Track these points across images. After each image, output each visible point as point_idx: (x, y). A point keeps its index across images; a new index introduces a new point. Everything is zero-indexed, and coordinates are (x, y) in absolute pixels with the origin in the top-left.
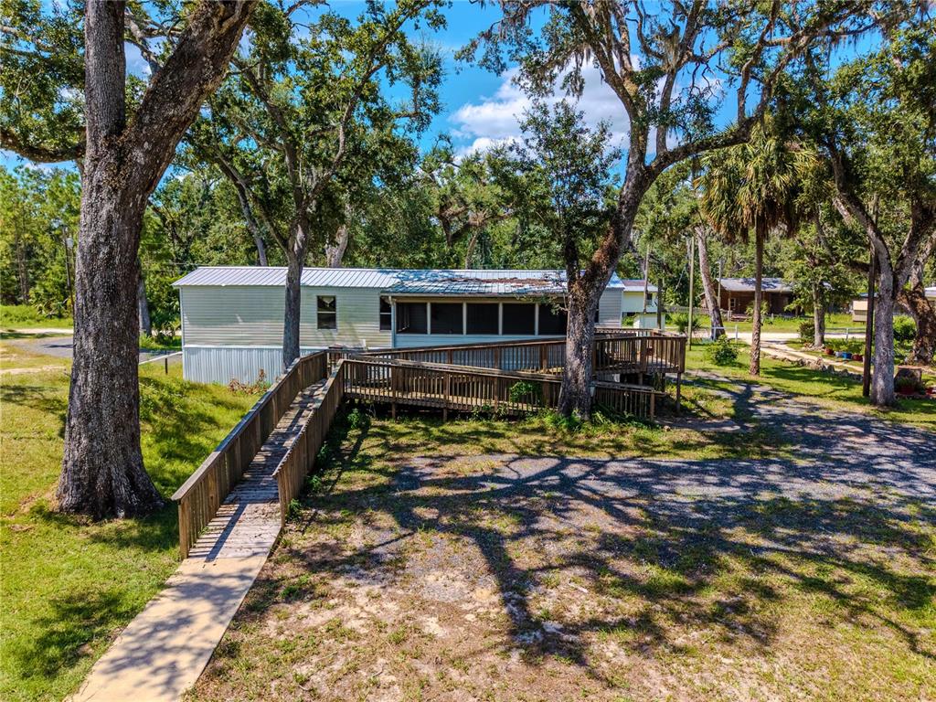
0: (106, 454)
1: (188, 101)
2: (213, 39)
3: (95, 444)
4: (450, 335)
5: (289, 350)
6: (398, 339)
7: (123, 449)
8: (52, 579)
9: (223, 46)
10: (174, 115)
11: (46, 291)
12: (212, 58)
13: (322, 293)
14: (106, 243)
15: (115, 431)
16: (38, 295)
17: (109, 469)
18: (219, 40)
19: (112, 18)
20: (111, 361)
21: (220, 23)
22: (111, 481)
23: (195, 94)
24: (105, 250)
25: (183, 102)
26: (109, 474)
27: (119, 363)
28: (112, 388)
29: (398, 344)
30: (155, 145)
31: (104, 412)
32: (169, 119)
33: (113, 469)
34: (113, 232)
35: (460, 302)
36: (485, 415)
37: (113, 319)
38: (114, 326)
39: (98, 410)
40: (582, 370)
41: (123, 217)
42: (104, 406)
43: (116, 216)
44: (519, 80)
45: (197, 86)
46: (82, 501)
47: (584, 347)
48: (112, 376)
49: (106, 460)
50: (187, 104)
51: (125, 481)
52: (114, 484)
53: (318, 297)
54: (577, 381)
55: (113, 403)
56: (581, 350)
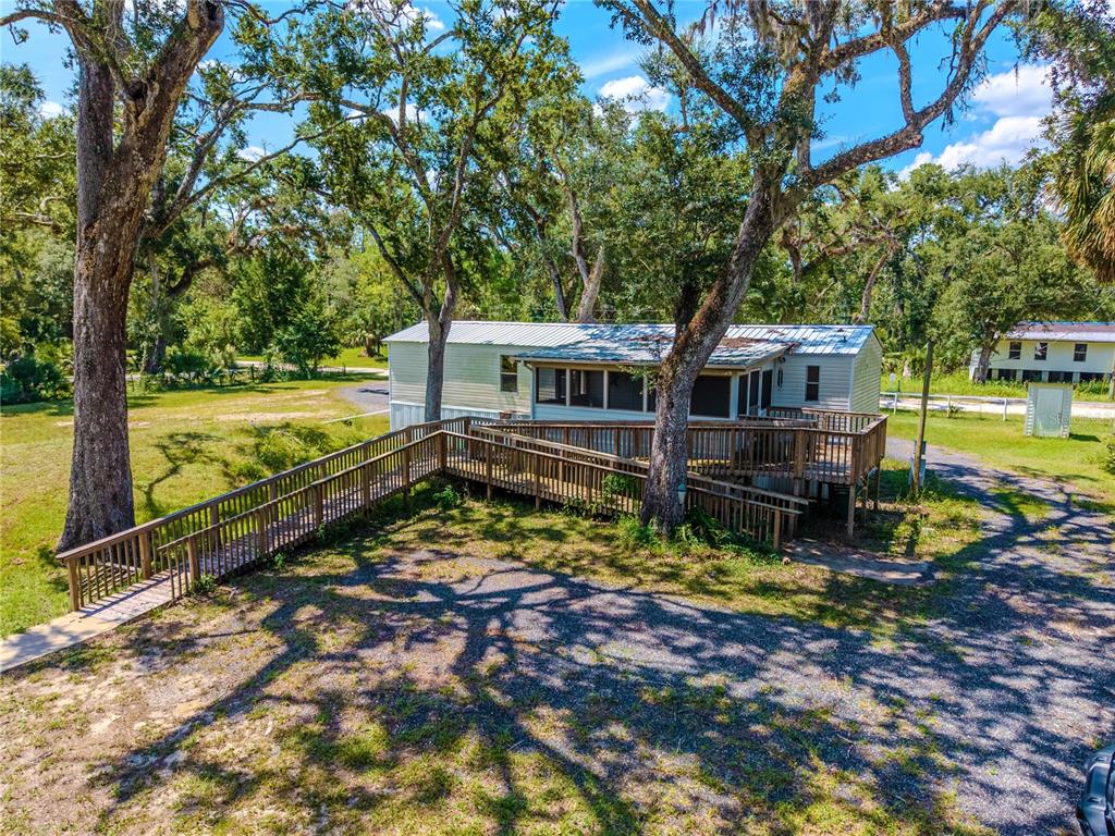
0: (87, 508)
1: (128, 193)
2: (136, 133)
4: (590, 409)
6: (538, 410)
7: (103, 505)
9: (148, 137)
10: (118, 207)
12: (140, 150)
13: (506, 352)
14: (85, 324)
15: (95, 489)
17: (91, 522)
18: (141, 132)
19: (92, 123)
20: (91, 427)
21: (136, 117)
22: (92, 532)
23: (132, 185)
24: (84, 330)
25: (123, 194)
27: (98, 429)
29: (537, 415)
30: (110, 235)
32: (115, 211)
33: (94, 522)
34: (89, 314)
35: (601, 369)
36: (576, 509)
38: (92, 397)
40: (665, 469)
41: (95, 301)
43: (89, 299)
45: (132, 178)
47: (668, 439)
50: (128, 195)
53: (503, 356)
54: (659, 481)
55: (94, 464)
56: (666, 443)
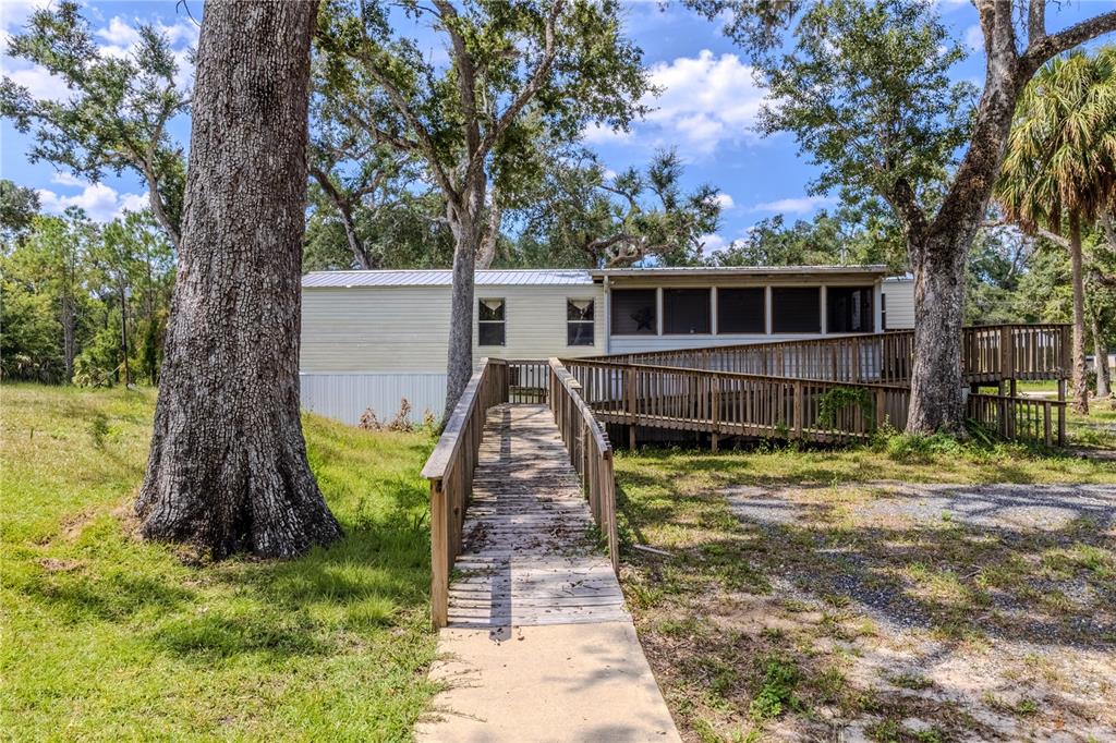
0: (240, 421)
3: (220, 399)
5: (458, 357)
6: (613, 343)
7: (273, 415)
8: (136, 669)
11: (94, 359)
13: (485, 295)
15: (260, 377)
16: (84, 364)
17: (246, 453)
20: (259, 233)
22: (247, 478)
26: (245, 465)
27: (272, 240)
28: (257, 288)
31: (240, 335)
33: (253, 454)
37: (265, 150)
38: (266, 164)
39: (229, 329)
42: (242, 322)
44: (733, 31)
46: (191, 518)
48: (259, 264)
49: (240, 433)
51: (276, 480)
52: (253, 486)
53: (480, 300)
55: (259, 319)
